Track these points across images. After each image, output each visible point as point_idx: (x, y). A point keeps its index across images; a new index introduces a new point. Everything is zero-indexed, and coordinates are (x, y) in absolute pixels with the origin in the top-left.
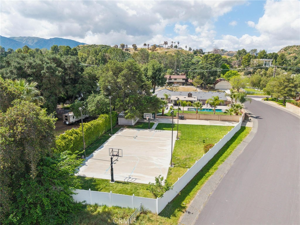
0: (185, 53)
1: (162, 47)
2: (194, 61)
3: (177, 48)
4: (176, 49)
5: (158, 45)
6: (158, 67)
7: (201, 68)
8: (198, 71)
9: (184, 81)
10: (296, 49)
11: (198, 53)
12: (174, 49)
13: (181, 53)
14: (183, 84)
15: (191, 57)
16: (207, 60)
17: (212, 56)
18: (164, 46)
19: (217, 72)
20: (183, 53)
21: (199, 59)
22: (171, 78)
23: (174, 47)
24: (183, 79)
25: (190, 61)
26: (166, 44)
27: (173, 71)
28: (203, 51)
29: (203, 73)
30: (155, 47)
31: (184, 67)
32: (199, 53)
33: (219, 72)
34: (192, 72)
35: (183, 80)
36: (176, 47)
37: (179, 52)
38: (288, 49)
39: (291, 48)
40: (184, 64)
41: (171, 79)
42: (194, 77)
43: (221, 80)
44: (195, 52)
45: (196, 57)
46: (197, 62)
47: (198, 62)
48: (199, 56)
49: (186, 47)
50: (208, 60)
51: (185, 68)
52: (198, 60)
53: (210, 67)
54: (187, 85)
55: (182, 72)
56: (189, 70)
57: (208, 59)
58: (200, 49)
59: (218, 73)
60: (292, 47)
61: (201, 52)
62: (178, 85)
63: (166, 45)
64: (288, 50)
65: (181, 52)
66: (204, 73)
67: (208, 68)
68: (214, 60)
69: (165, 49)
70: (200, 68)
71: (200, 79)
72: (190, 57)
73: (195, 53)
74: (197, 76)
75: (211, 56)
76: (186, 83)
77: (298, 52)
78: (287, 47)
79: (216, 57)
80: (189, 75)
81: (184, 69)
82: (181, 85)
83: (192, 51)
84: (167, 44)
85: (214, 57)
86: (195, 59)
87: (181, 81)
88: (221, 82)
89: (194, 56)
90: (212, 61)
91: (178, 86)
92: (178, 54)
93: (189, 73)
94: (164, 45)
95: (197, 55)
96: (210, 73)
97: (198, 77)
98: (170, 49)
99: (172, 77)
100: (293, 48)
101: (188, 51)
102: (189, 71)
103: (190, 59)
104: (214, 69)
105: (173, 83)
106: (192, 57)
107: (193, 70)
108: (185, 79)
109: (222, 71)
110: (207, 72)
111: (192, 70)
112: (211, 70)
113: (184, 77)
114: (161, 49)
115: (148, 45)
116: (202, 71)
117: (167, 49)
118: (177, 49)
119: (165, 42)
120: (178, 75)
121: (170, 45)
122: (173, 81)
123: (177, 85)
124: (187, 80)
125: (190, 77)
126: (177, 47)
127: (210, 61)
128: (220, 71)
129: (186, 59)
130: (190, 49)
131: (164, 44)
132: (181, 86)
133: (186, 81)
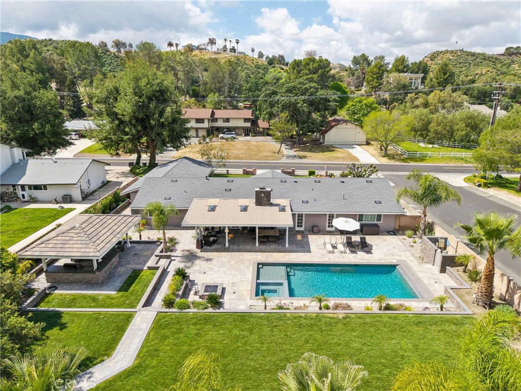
0: (250, 63)
1: (205, 49)
2: (269, 77)
3: (235, 52)
4: (233, 53)
5: (197, 46)
6: (152, 85)
7: (290, 91)
8: (283, 98)
9: (248, 125)
10: (451, 58)
11: (275, 62)
12: (228, 55)
13: (243, 63)
14: (247, 131)
15: (263, 70)
16: (299, 72)
17: (311, 64)
18: (209, 48)
19: (329, 102)
20: (247, 62)
21: (279, 74)
22: (215, 117)
23: (229, 50)
24: (246, 120)
25: (262, 78)
26: (212, 44)
27: (222, 98)
28: (285, 60)
29: (295, 104)
30: (190, 48)
31: (250, 90)
32: (278, 63)
33: (335, 100)
34: (266, 101)
35: (245, 122)
36: (233, 50)
37: (239, 59)
38: (437, 57)
39: (441, 55)
40: (249, 84)
41: (217, 119)
42: (271, 116)
43: (338, 122)
44: (270, 60)
45: (272, 70)
46: (275, 81)
47: (278, 79)
48: (279, 70)
49: (253, 51)
50: (302, 72)
51: (252, 91)
52: (277, 76)
53: (311, 88)
54: (257, 134)
55: (246, 101)
56: (259, 96)
57: (301, 70)
58: (280, 56)
59: (331, 104)
60: (442, 53)
61: (281, 60)
62: (234, 136)
63: (214, 46)
64: (436, 59)
65: (243, 60)
66: (299, 105)
67: (307, 90)
68: (314, 73)
69: (211, 55)
70: (287, 91)
71: (288, 122)
72: (261, 71)
73: (271, 62)
74: (281, 112)
75: (308, 64)
76: (252, 130)
77: (454, 63)
78: (434, 53)
79: (319, 66)
80: (260, 110)
81: (250, 93)
82: (241, 135)
83: (264, 58)
84: (215, 43)
85: (316, 65)
86: (271, 75)
87: (242, 124)
88: (339, 126)
89: (268, 69)
90: (310, 76)
91: (234, 138)
92: (237, 64)
93: (258, 103)
94: (209, 45)
95: (274, 67)
96: (311, 104)
97: (282, 115)
98: (220, 53)
99: (219, 114)
100: (445, 54)
101: (256, 59)
102: (260, 98)
103: (260, 74)
104: (322, 93)
105: (219, 130)
106: (266, 70)
107: (270, 95)
108: (250, 119)
109: (340, 97)
110: (304, 101)
111: (266, 96)
112: (314, 97)
113: (248, 114)
114: (202, 54)
115: (177, 45)
116: (293, 99)
117: (215, 53)
118: (236, 54)
119: (210, 39)
120: (236, 108)
121: (222, 47)
122: (220, 124)
123: (230, 136)
124: (254, 122)
125: (263, 116)
126: (235, 50)
127: (307, 75)
128: (337, 98)
129: (253, 74)
130: (261, 55)
131: (209, 43)
132: (242, 138)
133: (252, 124)
